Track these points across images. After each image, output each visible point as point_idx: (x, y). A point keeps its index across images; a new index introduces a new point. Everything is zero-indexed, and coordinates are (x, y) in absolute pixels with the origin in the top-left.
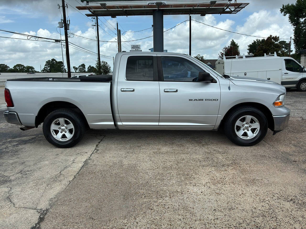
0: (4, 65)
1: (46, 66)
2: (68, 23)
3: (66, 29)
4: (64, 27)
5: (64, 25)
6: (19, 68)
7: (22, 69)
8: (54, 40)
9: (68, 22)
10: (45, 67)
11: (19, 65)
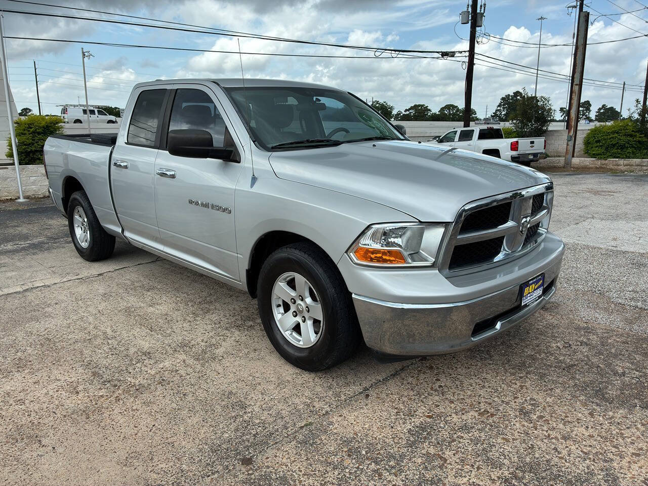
0: (423, 105)
1: (499, 108)
2: (481, 10)
3: (474, 25)
4: (470, 22)
5: (470, 18)
6: (449, 111)
7: (454, 114)
8: (438, 52)
9: (481, 8)
10: (496, 110)
11: (449, 107)
